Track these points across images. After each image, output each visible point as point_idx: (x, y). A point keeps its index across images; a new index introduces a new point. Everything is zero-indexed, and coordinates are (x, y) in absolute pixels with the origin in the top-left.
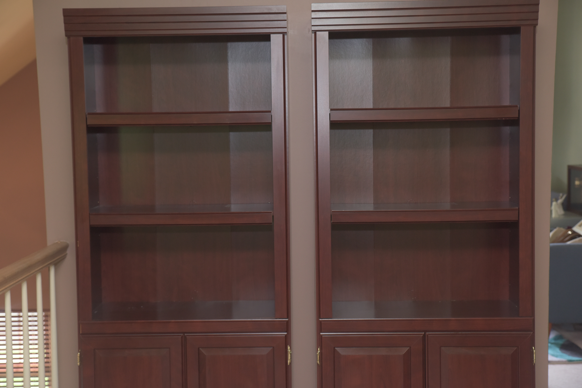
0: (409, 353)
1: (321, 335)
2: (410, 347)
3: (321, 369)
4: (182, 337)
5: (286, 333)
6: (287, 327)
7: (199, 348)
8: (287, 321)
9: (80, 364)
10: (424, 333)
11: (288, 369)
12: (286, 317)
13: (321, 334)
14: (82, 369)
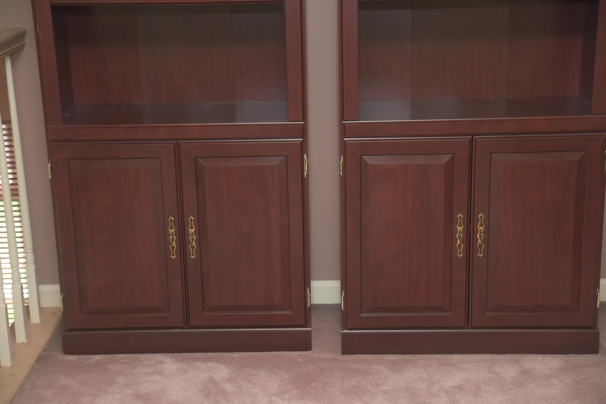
0: (452, 160)
1: (345, 141)
2: (454, 154)
3: (344, 181)
4: (174, 145)
5: (302, 139)
6: (303, 132)
7: (195, 158)
8: (303, 125)
9: (51, 176)
10: (471, 137)
11: (304, 183)
12: (302, 120)
13: (345, 139)
14: (54, 183)
